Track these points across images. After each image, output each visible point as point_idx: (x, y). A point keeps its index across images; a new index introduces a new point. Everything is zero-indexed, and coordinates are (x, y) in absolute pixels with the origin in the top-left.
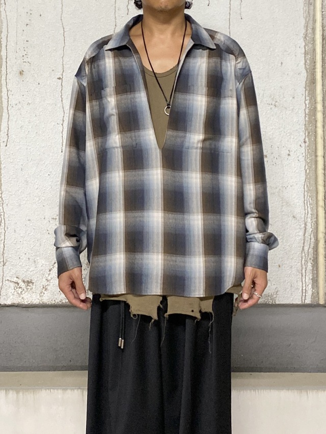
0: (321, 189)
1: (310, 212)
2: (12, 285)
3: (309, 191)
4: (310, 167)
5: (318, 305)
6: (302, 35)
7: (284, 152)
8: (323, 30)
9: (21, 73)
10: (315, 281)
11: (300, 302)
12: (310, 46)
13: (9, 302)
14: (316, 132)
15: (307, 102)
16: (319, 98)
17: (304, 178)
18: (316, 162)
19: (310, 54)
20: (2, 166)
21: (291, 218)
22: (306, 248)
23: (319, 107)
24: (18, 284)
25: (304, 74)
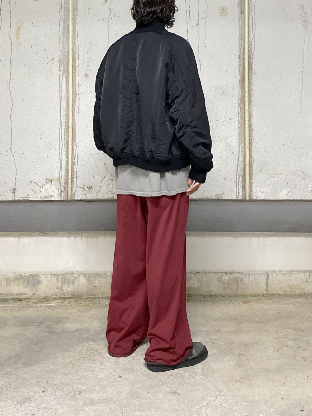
0: (247, 138)
1: (241, 151)
2: (81, 189)
3: (240, 139)
4: (241, 127)
5: (246, 201)
6: (237, 56)
7: (228, 119)
8: (249, 53)
9: (86, 75)
10: (244, 187)
11: (235, 199)
12: (242, 61)
13: (79, 199)
14: (245, 108)
15: (240, 92)
16: (247, 90)
17: (238, 133)
18: (245, 124)
19: (241, 66)
20: (76, 125)
21: (231, 154)
22: (239, 170)
23: (247, 94)
24: (84, 188)
25: (239, 77)
